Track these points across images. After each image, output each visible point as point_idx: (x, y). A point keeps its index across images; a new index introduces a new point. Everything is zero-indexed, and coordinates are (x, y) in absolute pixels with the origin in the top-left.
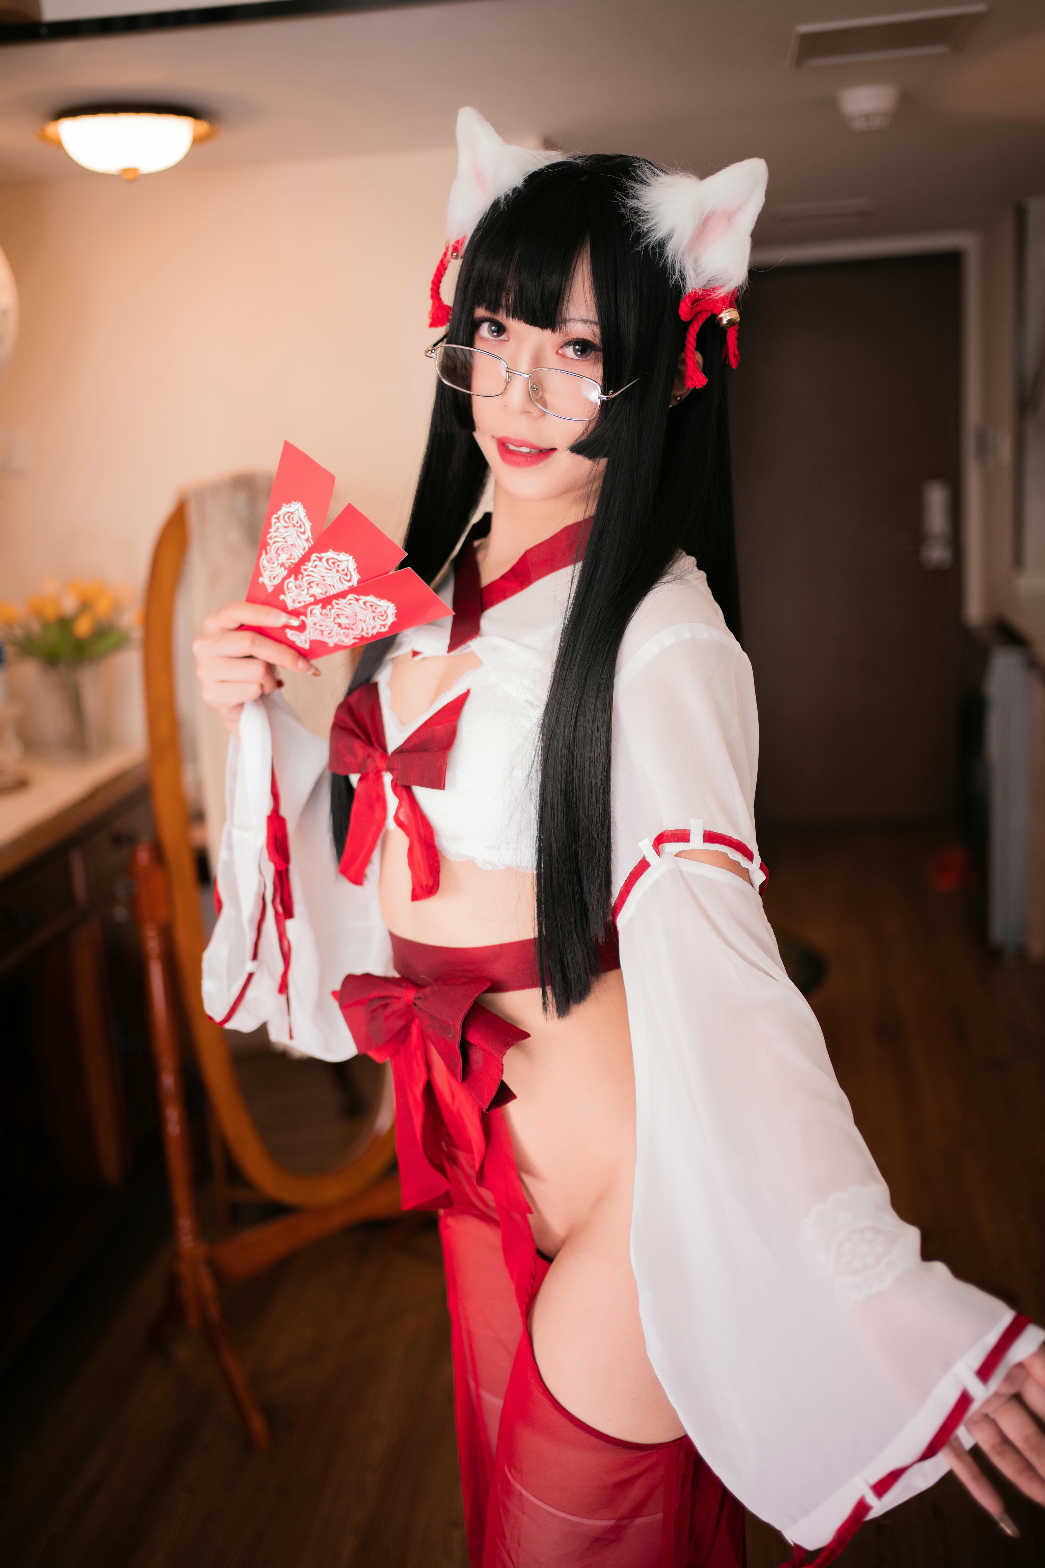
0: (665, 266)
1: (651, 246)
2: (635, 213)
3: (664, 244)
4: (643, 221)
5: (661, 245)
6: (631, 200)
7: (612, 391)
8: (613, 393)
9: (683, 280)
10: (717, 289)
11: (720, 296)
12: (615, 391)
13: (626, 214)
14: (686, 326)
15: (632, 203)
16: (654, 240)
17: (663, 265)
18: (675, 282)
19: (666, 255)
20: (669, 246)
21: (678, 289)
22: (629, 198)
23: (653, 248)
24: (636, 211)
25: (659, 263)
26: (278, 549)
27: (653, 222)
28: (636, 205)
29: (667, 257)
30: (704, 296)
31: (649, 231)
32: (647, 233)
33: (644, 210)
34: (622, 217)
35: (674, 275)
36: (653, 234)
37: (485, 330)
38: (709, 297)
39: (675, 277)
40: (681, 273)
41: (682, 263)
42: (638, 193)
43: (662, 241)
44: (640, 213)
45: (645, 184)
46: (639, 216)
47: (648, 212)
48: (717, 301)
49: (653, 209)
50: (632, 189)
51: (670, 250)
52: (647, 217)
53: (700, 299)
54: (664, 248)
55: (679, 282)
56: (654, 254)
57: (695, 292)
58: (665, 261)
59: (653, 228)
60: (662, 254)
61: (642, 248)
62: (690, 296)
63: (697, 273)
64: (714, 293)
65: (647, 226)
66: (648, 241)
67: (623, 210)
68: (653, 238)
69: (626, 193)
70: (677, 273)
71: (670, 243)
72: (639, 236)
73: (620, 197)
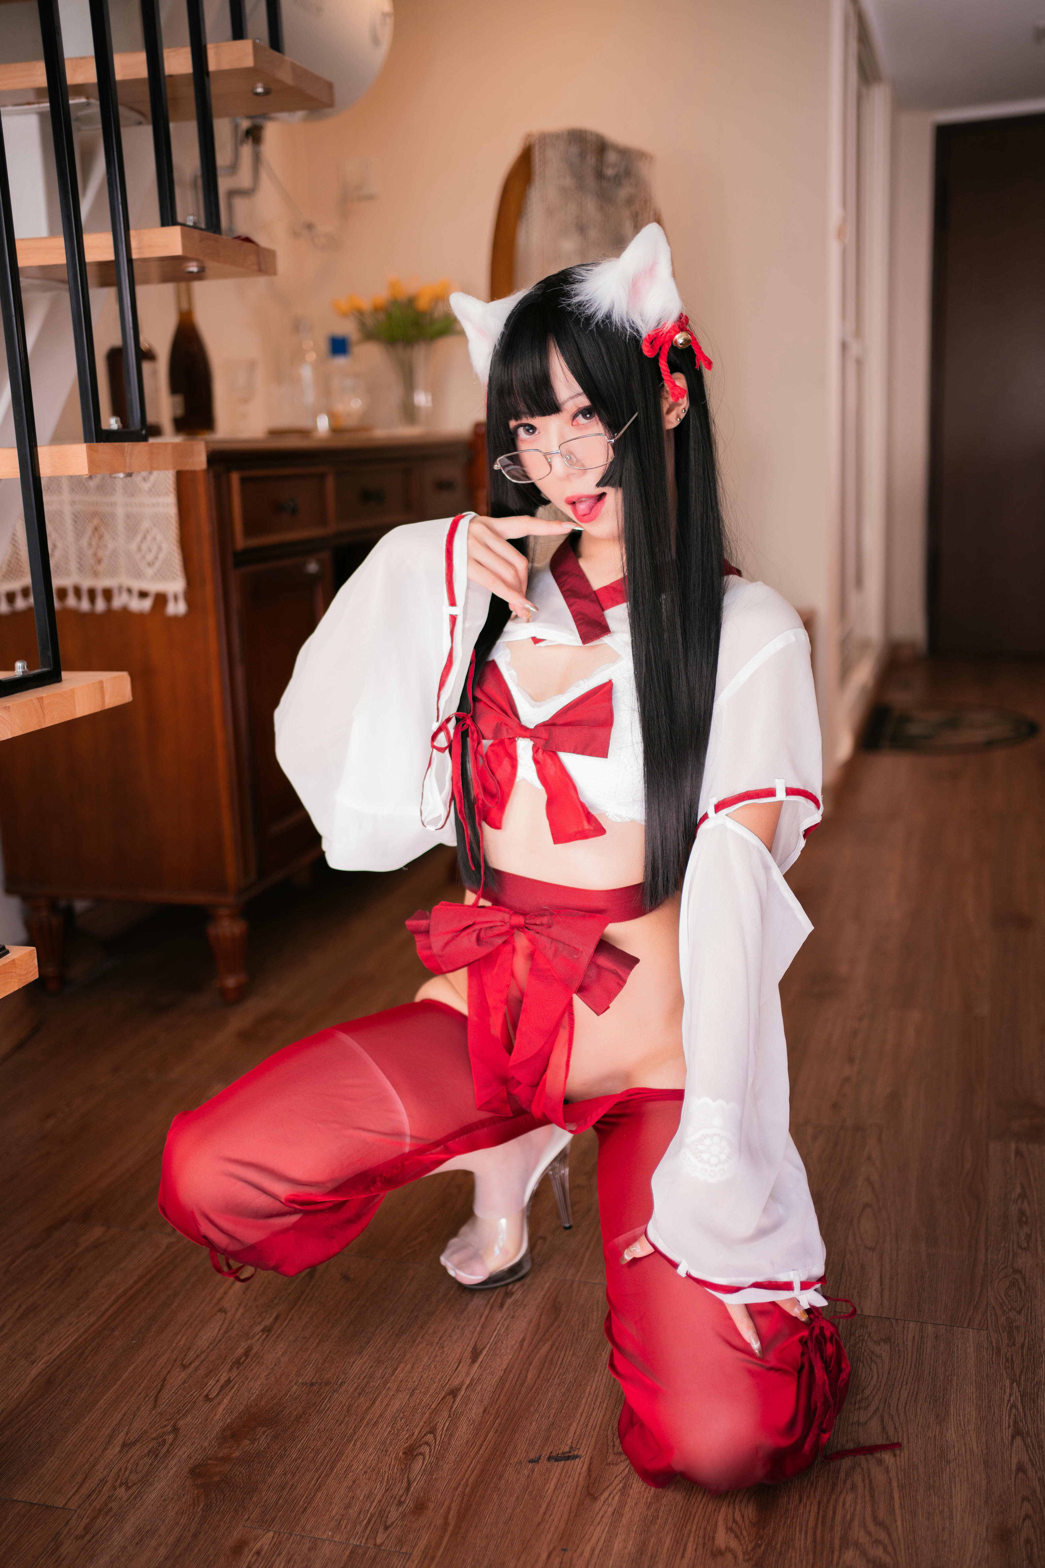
0: (617, 329)
1: (600, 321)
2: (580, 305)
3: (610, 315)
4: (588, 308)
5: (608, 316)
7: (616, 434)
8: (618, 434)
9: (638, 331)
10: (665, 325)
11: (670, 327)
13: (573, 310)
14: (655, 361)
15: (575, 300)
17: (615, 329)
18: (630, 336)
19: (614, 322)
20: (614, 314)
21: (635, 340)
22: (572, 298)
23: (603, 321)
24: (580, 304)
25: (612, 330)
28: (579, 300)
29: (616, 322)
30: (657, 334)
31: (595, 313)
33: (586, 300)
34: (572, 313)
35: (627, 331)
36: (599, 313)
37: (522, 433)
38: (663, 332)
39: (628, 333)
40: (631, 327)
41: (630, 320)
42: (578, 291)
43: (608, 314)
44: (584, 304)
45: (581, 282)
46: (584, 305)
47: (590, 300)
48: (670, 333)
50: (572, 290)
51: (616, 317)
52: (590, 304)
53: (656, 338)
54: (611, 318)
55: (634, 334)
56: (606, 325)
57: (649, 336)
58: (616, 325)
59: (597, 309)
60: (611, 323)
61: (595, 326)
62: (646, 339)
63: (645, 323)
64: (665, 328)
65: (593, 310)
66: (597, 319)
67: (569, 309)
68: (600, 316)
69: (568, 295)
70: (628, 329)
71: (614, 312)
72: (589, 318)
73: (564, 301)
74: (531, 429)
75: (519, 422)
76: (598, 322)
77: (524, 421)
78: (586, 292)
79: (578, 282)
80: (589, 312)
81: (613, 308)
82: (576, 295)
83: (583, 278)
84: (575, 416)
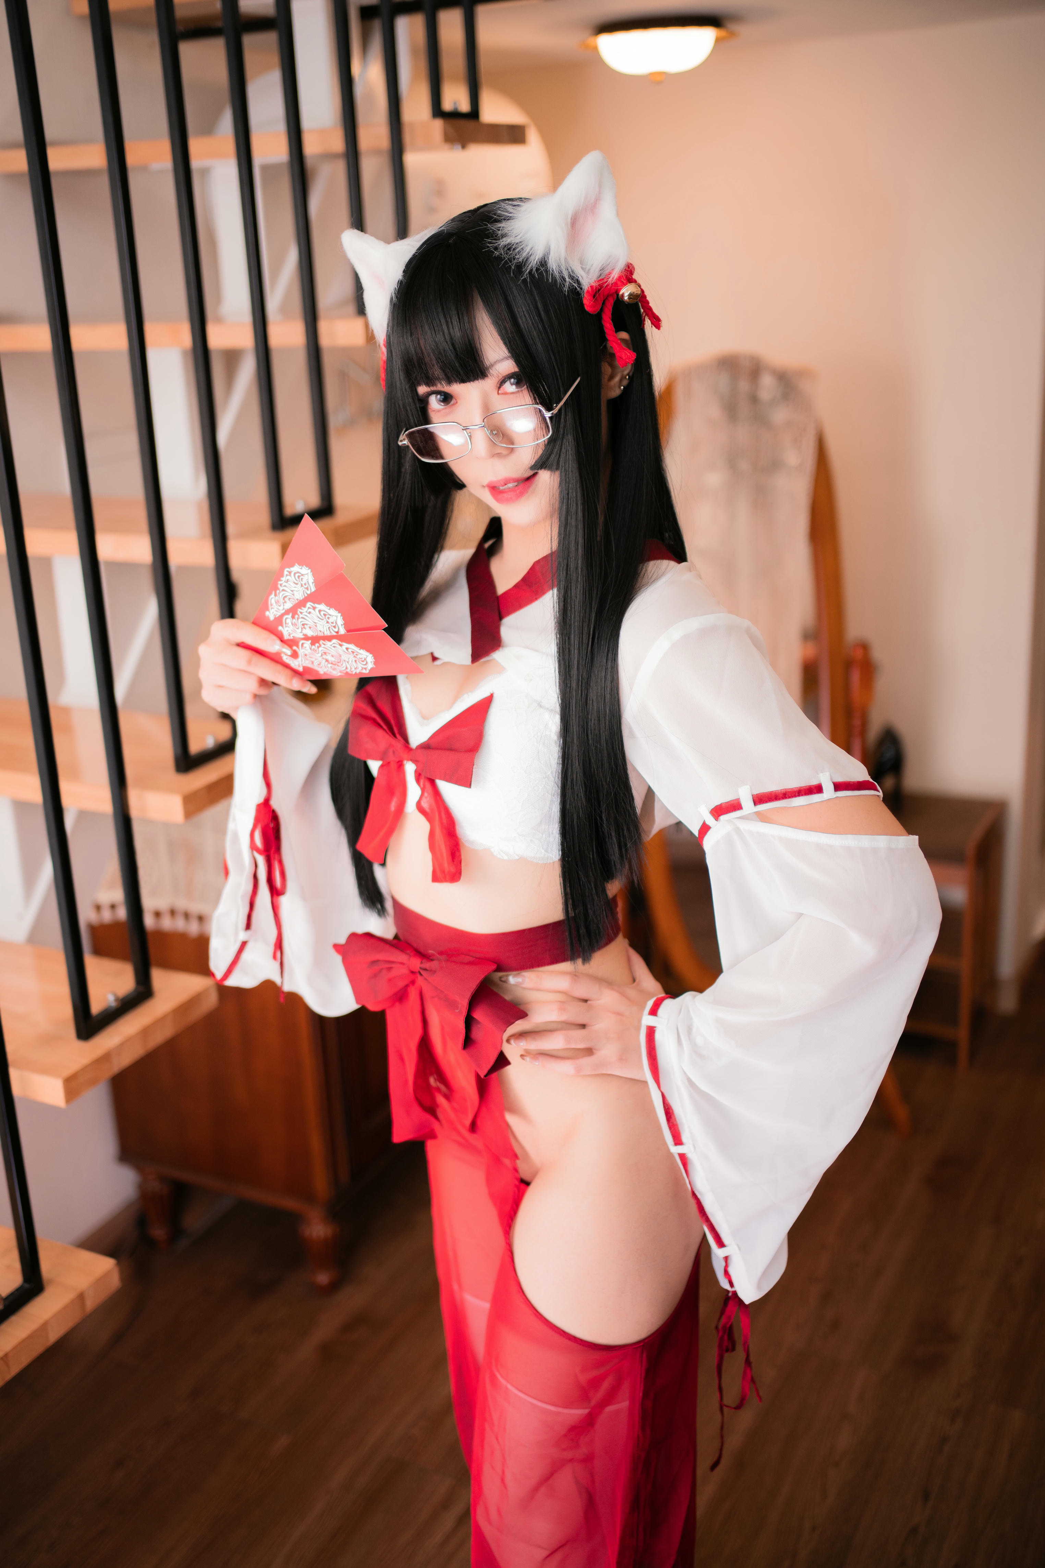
1: (534, 269)
2: (509, 249)
3: (545, 262)
4: (519, 252)
5: (543, 263)
6: (501, 240)
7: (555, 405)
8: (556, 406)
9: (578, 282)
10: (609, 274)
11: (615, 278)
12: (558, 403)
13: (501, 255)
14: (598, 317)
15: (503, 242)
16: (535, 263)
18: (569, 287)
19: (551, 270)
20: (550, 260)
21: (575, 293)
22: (499, 239)
23: (537, 270)
24: (509, 248)
25: (548, 280)
26: (286, 597)
27: (528, 249)
28: (507, 242)
29: (553, 270)
30: (601, 286)
31: (528, 258)
32: (527, 260)
33: (516, 242)
34: (499, 258)
36: (532, 258)
37: (434, 402)
38: (606, 284)
39: (567, 284)
40: (571, 277)
41: (569, 268)
42: (506, 231)
43: (543, 259)
44: (514, 247)
45: (508, 219)
46: (514, 249)
47: (521, 242)
48: (615, 284)
49: (523, 238)
50: (499, 230)
51: (552, 264)
52: (521, 247)
53: (599, 290)
54: (546, 265)
55: (573, 285)
56: (541, 274)
57: (591, 287)
58: (552, 275)
59: (530, 254)
60: (547, 271)
61: (527, 275)
62: (588, 291)
63: (586, 271)
64: (609, 278)
65: (524, 254)
66: (530, 266)
67: (497, 253)
68: (534, 261)
69: (495, 236)
70: (567, 279)
71: (550, 258)
72: (520, 267)
73: (490, 243)
74: (447, 398)
75: (433, 388)
76: (531, 270)
77: (439, 387)
78: (515, 232)
79: (504, 219)
80: (521, 258)
81: (549, 253)
82: (503, 236)
83: (510, 215)
84: (502, 383)
